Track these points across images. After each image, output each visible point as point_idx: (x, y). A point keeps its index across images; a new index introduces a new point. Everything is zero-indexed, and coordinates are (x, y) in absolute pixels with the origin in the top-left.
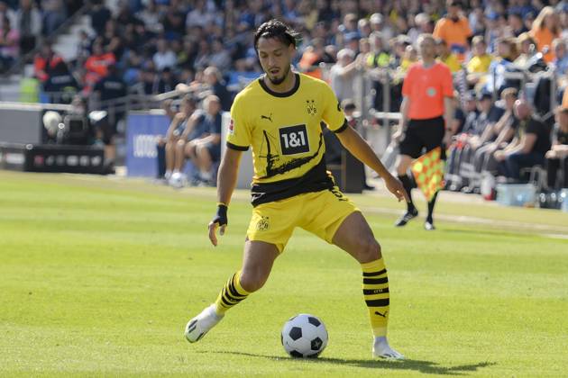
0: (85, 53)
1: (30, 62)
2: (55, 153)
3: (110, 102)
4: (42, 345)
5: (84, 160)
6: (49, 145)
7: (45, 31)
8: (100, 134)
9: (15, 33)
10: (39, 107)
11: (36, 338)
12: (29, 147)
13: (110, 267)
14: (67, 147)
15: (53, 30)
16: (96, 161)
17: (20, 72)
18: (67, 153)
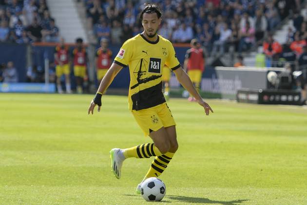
0: (291, 40)
1: (261, 45)
2: (275, 94)
3: (304, 66)
4: (268, 198)
5: (290, 98)
6: (272, 90)
7: (269, 28)
8: (299, 84)
9: (252, 30)
10: (265, 69)
11: (265, 194)
12: (261, 91)
13: (304, 156)
14: (281, 91)
15: (273, 28)
16: (297, 98)
17: (256, 50)
18: (281, 94)
